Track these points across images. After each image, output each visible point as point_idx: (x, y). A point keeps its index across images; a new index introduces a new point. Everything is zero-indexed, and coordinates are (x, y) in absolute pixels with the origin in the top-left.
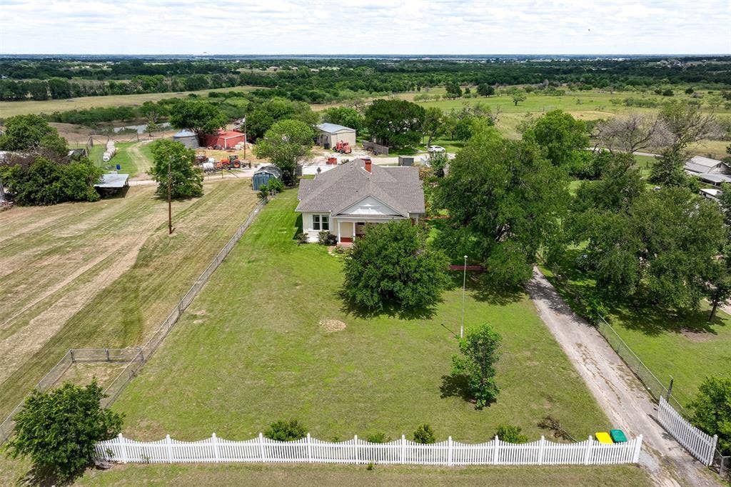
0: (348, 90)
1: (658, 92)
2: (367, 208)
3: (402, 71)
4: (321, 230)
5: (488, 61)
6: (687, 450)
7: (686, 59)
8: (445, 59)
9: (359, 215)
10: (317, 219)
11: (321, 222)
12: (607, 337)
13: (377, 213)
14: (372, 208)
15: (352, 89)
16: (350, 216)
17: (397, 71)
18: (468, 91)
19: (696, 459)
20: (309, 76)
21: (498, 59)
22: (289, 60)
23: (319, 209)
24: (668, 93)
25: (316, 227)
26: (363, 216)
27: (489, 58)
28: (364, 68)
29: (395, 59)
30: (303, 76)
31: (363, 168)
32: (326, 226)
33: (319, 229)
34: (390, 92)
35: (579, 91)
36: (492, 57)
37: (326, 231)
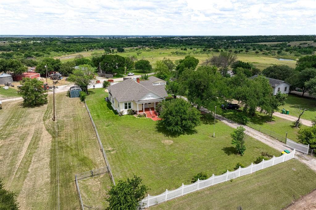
0: (53, 51)
1: (182, 49)
2: (149, 97)
3: (75, 42)
4: (128, 109)
5: (110, 38)
6: (300, 152)
7: (183, 37)
8: (91, 37)
9: (146, 100)
10: (126, 104)
11: (128, 106)
12: (252, 127)
13: (153, 99)
14: (151, 97)
15: (55, 51)
16: (143, 101)
17: (72, 43)
18: (113, 51)
19: (303, 153)
20: (28, 46)
21: (113, 37)
22: (11, 38)
23: (127, 100)
24: (185, 49)
25: (126, 108)
26: (148, 100)
27: (110, 37)
28: (56, 41)
29: (67, 37)
30: (24, 46)
31: (136, 82)
32: (130, 107)
33: (127, 108)
34: (76, 52)
35: (154, 49)
36: (111, 36)
37: (130, 109)
